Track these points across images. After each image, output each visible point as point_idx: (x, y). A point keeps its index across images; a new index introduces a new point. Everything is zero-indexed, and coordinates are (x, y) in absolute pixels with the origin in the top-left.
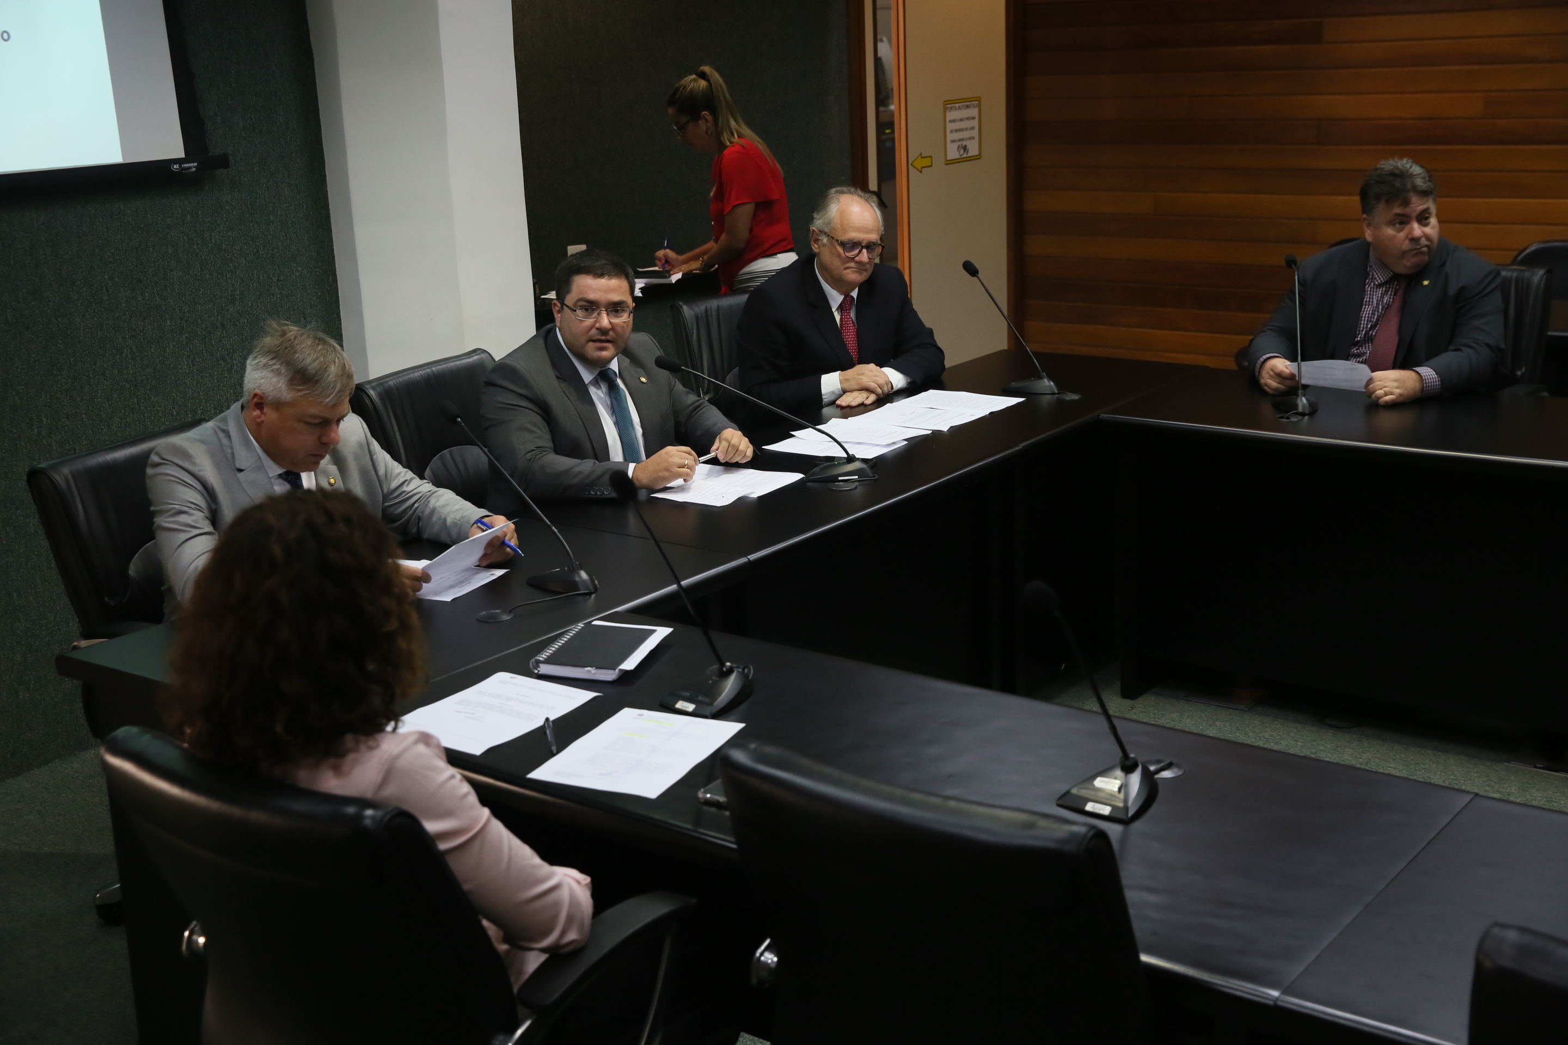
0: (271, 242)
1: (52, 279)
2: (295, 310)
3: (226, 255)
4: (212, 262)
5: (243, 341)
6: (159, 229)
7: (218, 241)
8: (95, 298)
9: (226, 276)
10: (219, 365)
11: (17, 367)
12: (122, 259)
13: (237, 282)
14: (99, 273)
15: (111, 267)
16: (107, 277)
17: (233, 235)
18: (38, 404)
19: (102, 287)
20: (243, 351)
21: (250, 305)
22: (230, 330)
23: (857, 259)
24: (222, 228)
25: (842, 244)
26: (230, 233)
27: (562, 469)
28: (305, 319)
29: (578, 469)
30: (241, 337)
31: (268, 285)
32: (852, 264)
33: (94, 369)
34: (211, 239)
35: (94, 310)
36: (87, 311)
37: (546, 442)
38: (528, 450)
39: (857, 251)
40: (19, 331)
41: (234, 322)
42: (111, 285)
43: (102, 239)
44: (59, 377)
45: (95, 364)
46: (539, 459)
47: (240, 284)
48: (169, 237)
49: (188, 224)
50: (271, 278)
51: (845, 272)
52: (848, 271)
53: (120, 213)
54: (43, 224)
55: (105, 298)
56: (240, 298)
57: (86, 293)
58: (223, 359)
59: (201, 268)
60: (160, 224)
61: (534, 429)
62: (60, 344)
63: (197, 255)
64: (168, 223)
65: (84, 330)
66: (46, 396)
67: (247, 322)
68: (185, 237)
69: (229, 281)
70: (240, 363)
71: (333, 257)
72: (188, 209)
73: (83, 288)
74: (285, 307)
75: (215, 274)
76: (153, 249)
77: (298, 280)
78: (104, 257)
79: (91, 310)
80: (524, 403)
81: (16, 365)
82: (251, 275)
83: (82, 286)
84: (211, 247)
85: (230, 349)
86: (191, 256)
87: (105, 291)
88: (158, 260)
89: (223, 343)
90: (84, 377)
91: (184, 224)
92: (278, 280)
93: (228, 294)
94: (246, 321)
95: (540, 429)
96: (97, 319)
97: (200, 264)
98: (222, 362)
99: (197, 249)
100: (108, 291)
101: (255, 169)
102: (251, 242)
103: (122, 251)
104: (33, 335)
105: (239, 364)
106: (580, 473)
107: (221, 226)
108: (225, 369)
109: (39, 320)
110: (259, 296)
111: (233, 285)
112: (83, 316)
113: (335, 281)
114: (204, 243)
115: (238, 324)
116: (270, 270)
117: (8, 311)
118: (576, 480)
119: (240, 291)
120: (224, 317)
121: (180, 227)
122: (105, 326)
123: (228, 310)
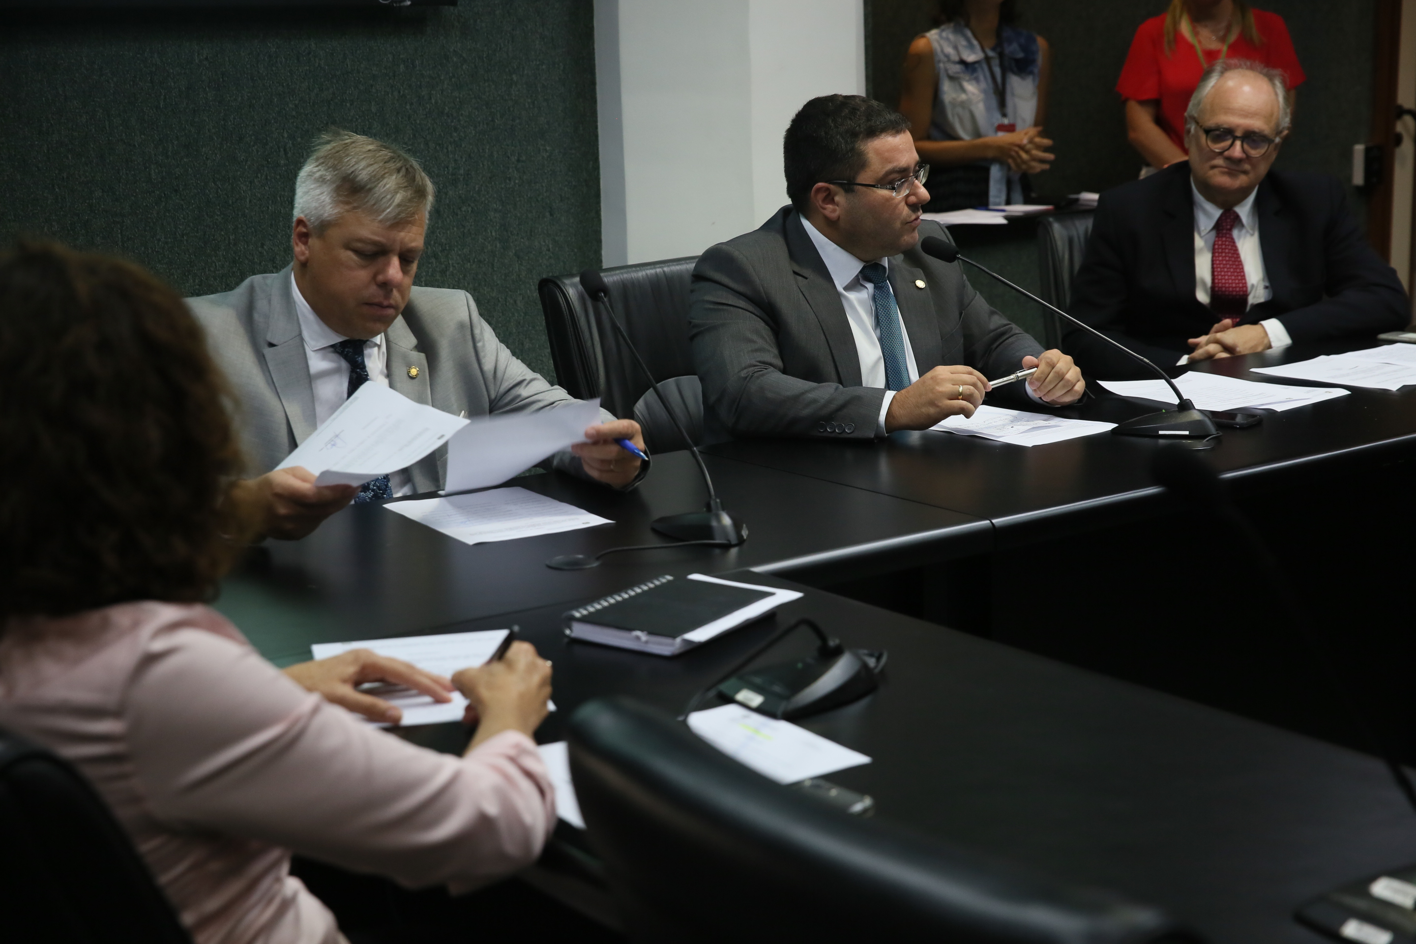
0: (512, 109)
1: (213, 131)
2: (537, 200)
3: (449, 121)
4: (429, 129)
5: (464, 236)
6: (361, 79)
7: (440, 101)
8: (268, 161)
9: (447, 149)
10: (430, 263)
11: (159, 240)
12: (308, 114)
13: (461, 157)
14: (276, 129)
15: (293, 122)
16: (286, 135)
17: (461, 96)
18: (183, 290)
19: (279, 148)
20: (463, 249)
21: (477, 189)
22: (448, 219)
23: (1226, 153)
24: (446, 86)
25: (1208, 132)
26: (456, 94)
27: (789, 393)
28: (551, 215)
29: (811, 396)
30: (462, 230)
31: (503, 166)
32: (1219, 161)
33: (260, 253)
34: (430, 98)
35: (266, 176)
36: (257, 177)
37: (772, 356)
38: (743, 366)
39: (1229, 142)
40: (165, 194)
41: (453, 209)
42: (291, 145)
43: (283, 86)
44: (214, 258)
45: (262, 245)
46: (758, 378)
47: (466, 161)
48: (374, 90)
49: (401, 77)
50: (508, 157)
51: (1211, 172)
52: (1216, 171)
53: (309, 53)
54: (206, 59)
55: (282, 162)
56: (464, 179)
57: (258, 153)
58: (436, 256)
59: (414, 135)
60: (362, 73)
61: (755, 338)
62: (218, 215)
63: (409, 118)
64: (374, 72)
65: (250, 201)
66: (194, 281)
67: (472, 211)
68: (396, 93)
69: (451, 156)
70: (458, 264)
71: (597, 136)
72: (401, 56)
73: (254, 146)
74: (525, 197)
75: (432, 145)
76: (351, 105)
77: (546, 162)
78: (285, 109)
79: (261, 176)
80: (742, 303)
81: (158, 237)
82: (481, 151)
83: (252, 143)
84: (430, 109)
85: (446, 244)
86: (402, 118)
87: (282, 152)
88: (357, 120)
89: (437, 236)
90: (247, 262)
91: (394, 76)
92: (518, 161)
93: (448, 173)
94: (470, 209)
95: (763, 338)
96: (269, 188)
97: (413, 129)
98: (433, 260)
99: (410, 109)
100: (286, 153)
101: (497, 12)
102: (484, 107)
103: (310, 103)
104: (183, 200)
105: (457, 266)
106: (815, 401)
107: (446, 83)
108: (438, 270)
109: (192, 183)
110: (490, 178)
111: (455, 161)
112: (251, 182)
113: (597, 168)
114: (420, 104)
115: (459, 213)
116: (508, 146)
117: (152, 166)
118: (806, 412)
119: (464, 170)
120: (440, 201)
121: (390, 79)
122: (279, 199)
123: (446, 194)
